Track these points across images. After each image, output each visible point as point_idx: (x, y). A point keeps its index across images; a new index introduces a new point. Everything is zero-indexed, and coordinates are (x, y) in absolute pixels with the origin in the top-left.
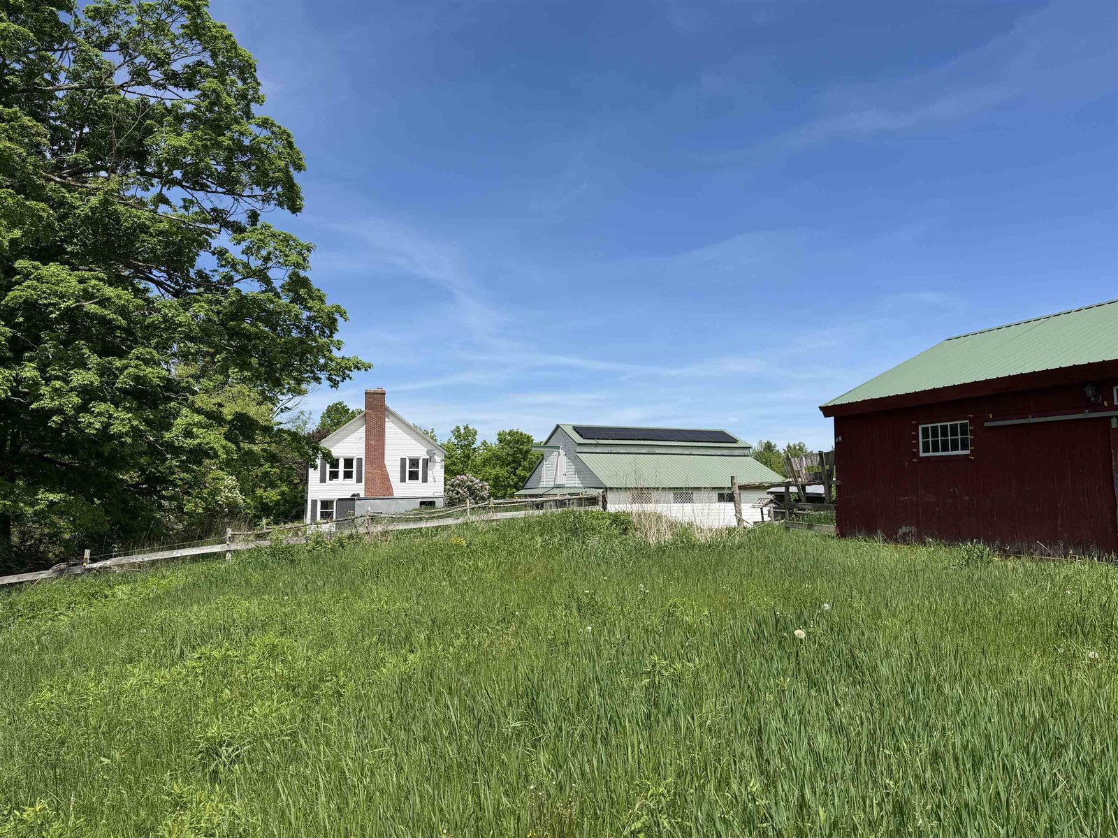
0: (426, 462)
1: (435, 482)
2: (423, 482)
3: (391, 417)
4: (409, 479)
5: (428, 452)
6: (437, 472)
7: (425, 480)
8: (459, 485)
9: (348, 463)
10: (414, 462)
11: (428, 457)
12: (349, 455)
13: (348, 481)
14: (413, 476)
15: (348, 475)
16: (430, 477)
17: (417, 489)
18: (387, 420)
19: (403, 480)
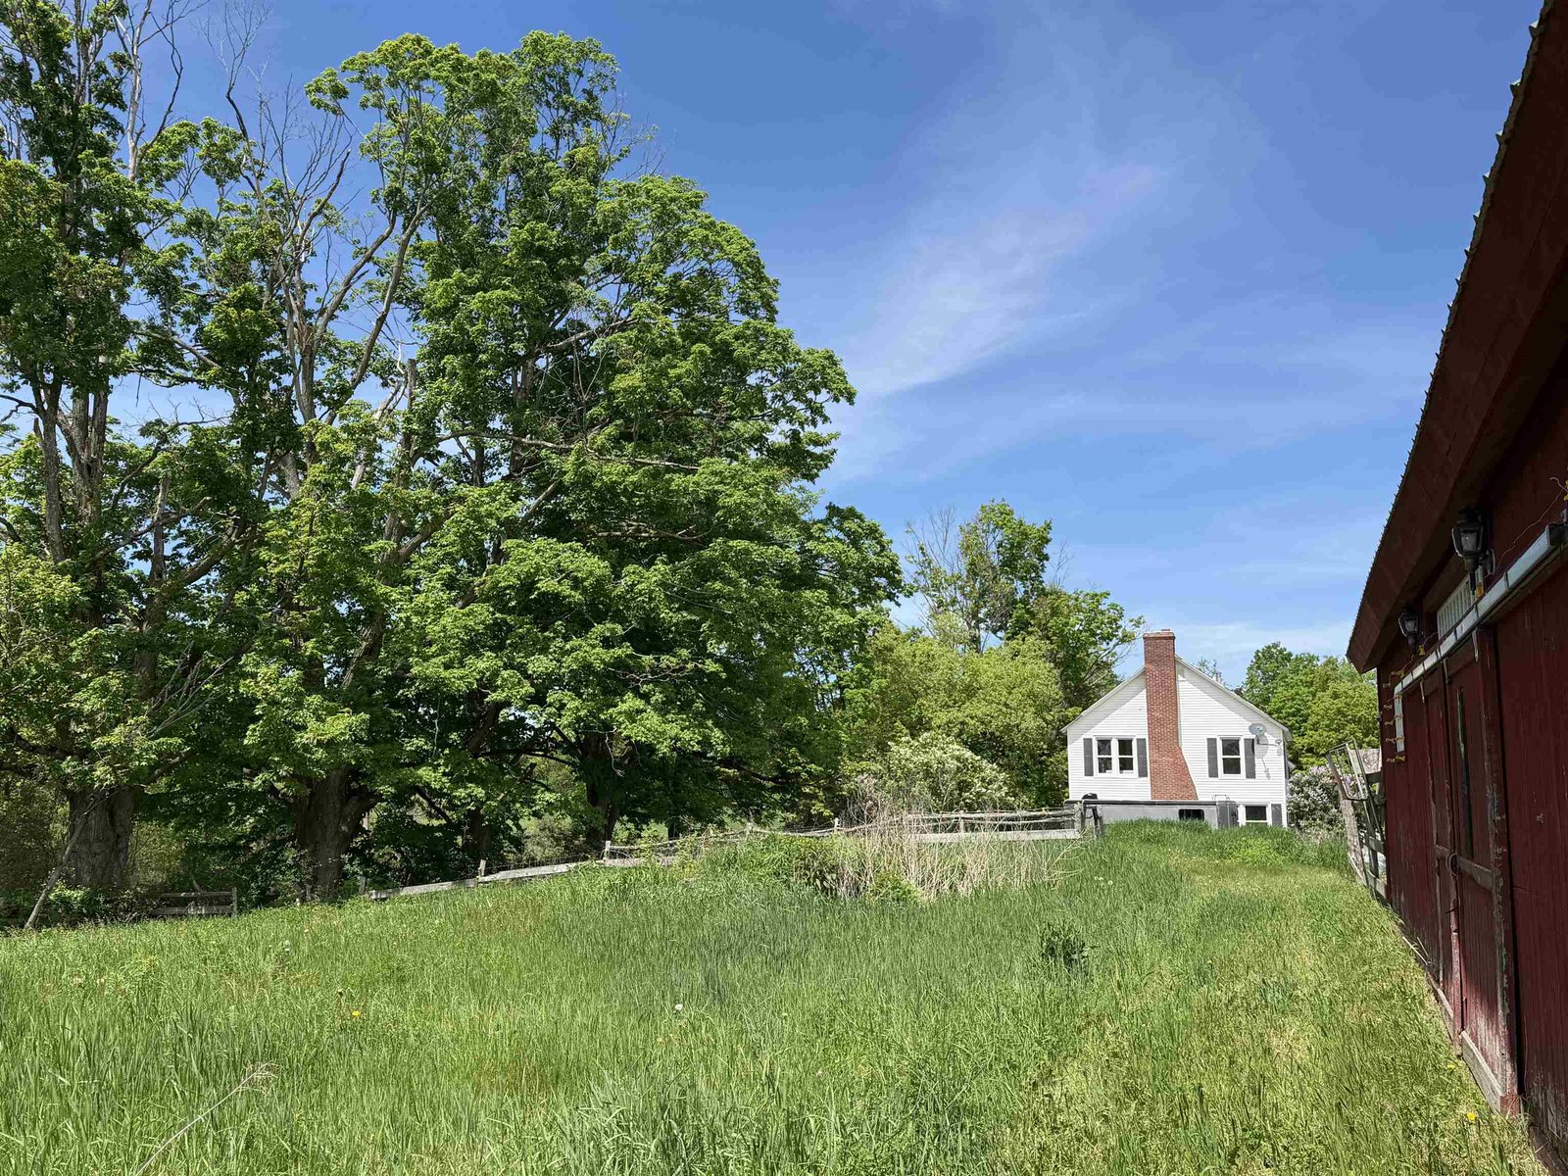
0: (1251, 745)
1: (1268, 776)
2: (1248, 777)
3: (1186, 673)
4: (1225, 772)
5: (1251, 729)
6: (1272, 759)
7: (1251, 774)
8: (1310, 783)
9: (1125, 746)
10: (1231, 746)
11: (1254, 737)
12: (1125, 734)
13: (1127, 774)
14: (1232, 767)
15: (1126, 765)
16: (1259, 769)
17: (1239, 790)
18: (1180, 678)
19: (1213, 773)
